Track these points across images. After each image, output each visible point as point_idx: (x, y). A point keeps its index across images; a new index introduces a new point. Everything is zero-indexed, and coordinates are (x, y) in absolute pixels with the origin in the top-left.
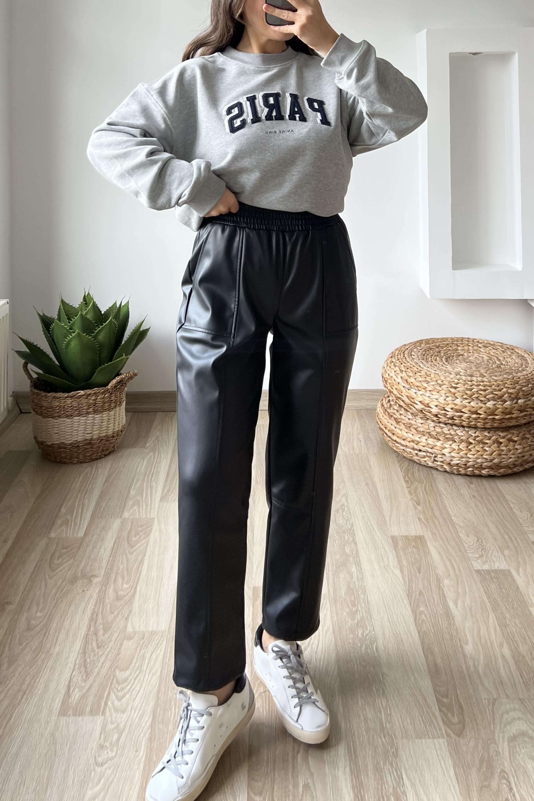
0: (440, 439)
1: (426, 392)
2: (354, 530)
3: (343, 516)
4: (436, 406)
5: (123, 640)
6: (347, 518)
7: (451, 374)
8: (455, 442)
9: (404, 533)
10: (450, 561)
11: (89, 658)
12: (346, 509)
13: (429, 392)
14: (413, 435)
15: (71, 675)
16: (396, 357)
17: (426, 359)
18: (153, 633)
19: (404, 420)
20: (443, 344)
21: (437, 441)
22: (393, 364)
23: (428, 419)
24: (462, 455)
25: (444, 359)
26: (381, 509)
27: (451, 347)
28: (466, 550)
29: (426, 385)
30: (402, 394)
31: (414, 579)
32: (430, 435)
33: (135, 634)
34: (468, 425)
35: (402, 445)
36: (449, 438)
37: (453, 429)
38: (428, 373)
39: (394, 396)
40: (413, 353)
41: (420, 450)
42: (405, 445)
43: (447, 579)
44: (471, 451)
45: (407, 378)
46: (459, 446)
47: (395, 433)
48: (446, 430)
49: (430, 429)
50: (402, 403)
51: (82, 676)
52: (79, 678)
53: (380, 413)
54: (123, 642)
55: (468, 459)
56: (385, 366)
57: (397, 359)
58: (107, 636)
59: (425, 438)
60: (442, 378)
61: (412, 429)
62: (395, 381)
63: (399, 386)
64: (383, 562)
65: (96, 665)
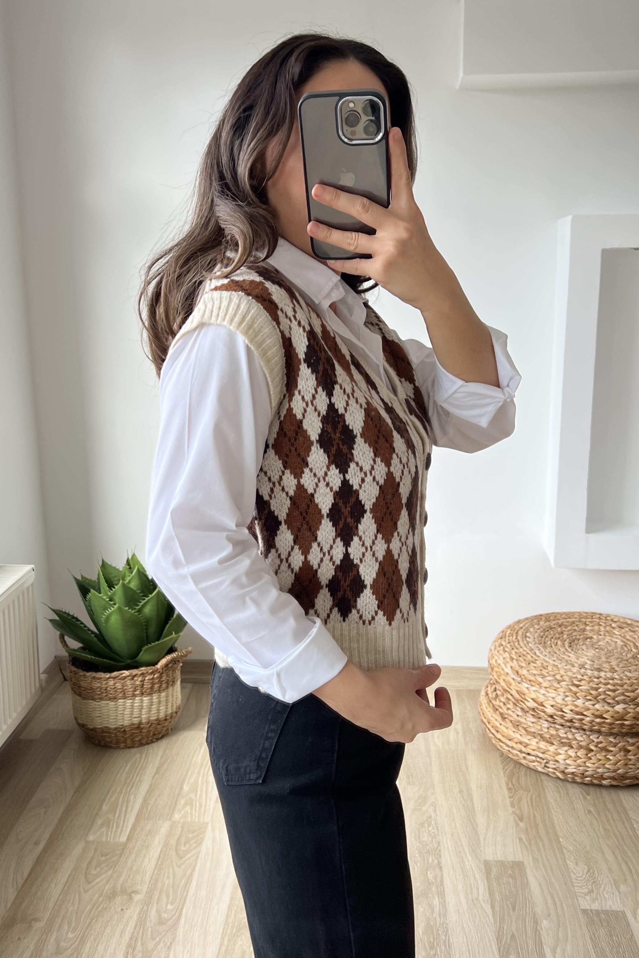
0: (554, 743)
1: (540, 688)
2: (440, 850)
3: (429, 831)
4: (552, 706)
6: (434, 837)
7: (574, 666)
8: (572, 747)
9: (500, 857)
10: (552, 897)
12: (433, 823)
13: (544, 688)
14: (521, 735)
16: (507, 638)
17: (545, 642)
19: (511, 716)
20: (568, 622)
21: (550, 745)
22: (502, 648)
23: (540, 718)
24: (579, 763)
25: (566, 644)
26: (475, 826)
27: (577, 625)
28: (572, 883)
29: (540, 680)
30: (511, 687)
31: (506, 917)
32: (542, 737)
34: (590, 729)
35: (508, 746)
36: (566, 742)
37: (571, 732)
38: (545, 664)
39: (502, 688)
40: (528, 634)
41: (529, 754)
42: (512, 746)
43: (546, 920)
44: (591, 759)
45: (518, 668)
46: (576, 753)
47: (501, 732)
48: (562, 733)
49: (542, 730)
50: (510, 697)
53: (483, 704)
55: (586, 768)
56: (493, 648)
57: (507, 641)
59: (536, 740)
60: (562, 672)
61: (520, 729)
62: (503, 669)
63: (507, 677)
64: (472, 894)
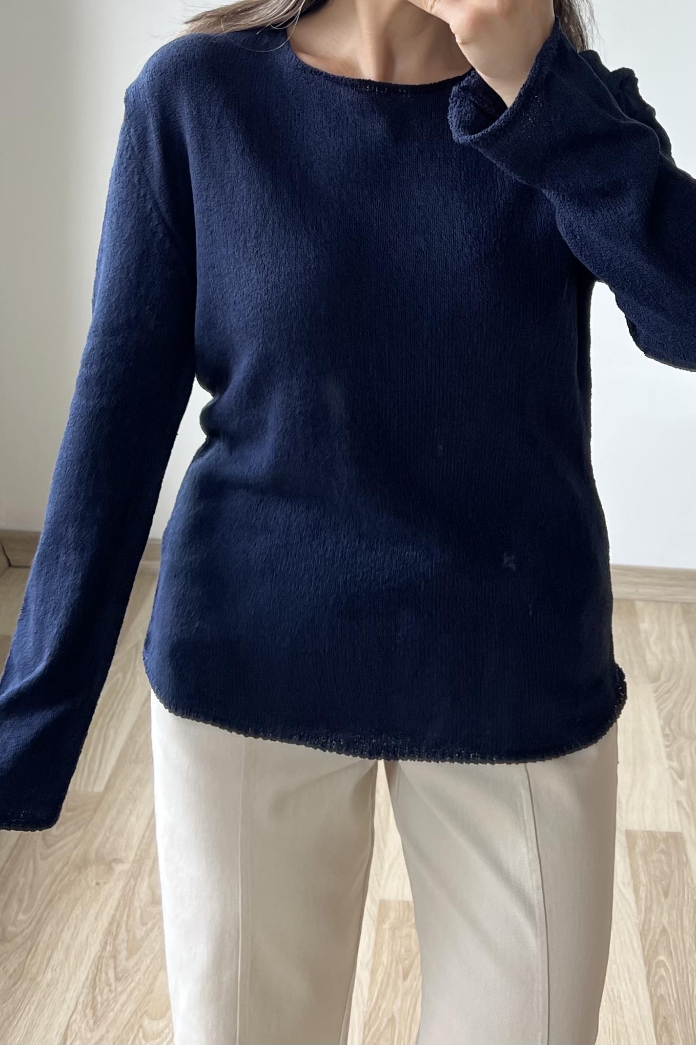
5: (158, 971)
9: (649, 825)
11: (101, 994)
15: (70, 1019)
31: (655, 907)
51: (88, 1022)
52: (83, 1025)
54: (157, 974)
58: (133, 961)
65: (112, 1006)
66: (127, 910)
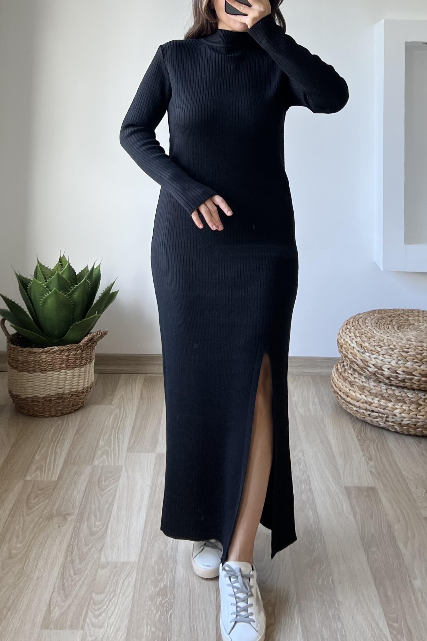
0: (392, 400)
1: (379, 355)
2: (310, 480)
3: (300, 468)
4: (389, 369)
5: (98, 569)
6: (303, 471)
7: (402, 340)
8: (406, 403)
9: (357, 484)
10: (401, 510)
11: (67, 582)
12: (302, 463)
13: (382, 355)
14: (366, 396)
15: (51, 596)
16: (351, 324)
17: (379, 326)
18: (124, 564)
19: (357, 383)
20: (395, 314)
21: (389, 402)
22: (348, 330)
23: (380, 382)
24: (412, 416)
25: (395, 327)
26: (335, 464)
27: (402, 317)
28: (415, 501)
29: (379, 349)
30: (357, 358)
31: (366, 523)
32: (382, 397)
33: (108, 564)
34: (418, 388)
35: (356, 406)
36: (401, 399)
37: (404, 391)
38: (381, 339)
39: (348, 361)
40: (366, 321)
41: (373, 411)
42: (358, 406)
43: (397, 525)
44: (421, 412)
45: (361, 342)
46: (409, 407)
47: (349, 395)
48: (397, 393)
49: (382, 391)
50: (356, 367)
51: (61, 597)
52: (59, 599)
53: (335, 377)
54: (97, 570)
55: (417, 420)
56: (340, 333)
57: (351, 326)
58: (83, 564)
59: (377, 399)
60: (395, 343)
61: (365, 391)
62: (350, 345)
63: (353, 350)
64: (338, 508)
65: (74, 588)
66: (77, 539)
